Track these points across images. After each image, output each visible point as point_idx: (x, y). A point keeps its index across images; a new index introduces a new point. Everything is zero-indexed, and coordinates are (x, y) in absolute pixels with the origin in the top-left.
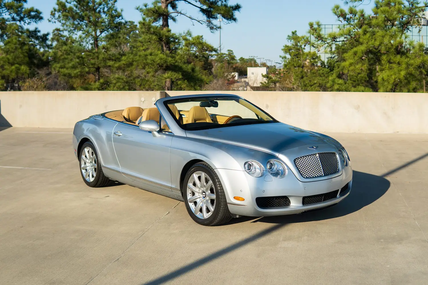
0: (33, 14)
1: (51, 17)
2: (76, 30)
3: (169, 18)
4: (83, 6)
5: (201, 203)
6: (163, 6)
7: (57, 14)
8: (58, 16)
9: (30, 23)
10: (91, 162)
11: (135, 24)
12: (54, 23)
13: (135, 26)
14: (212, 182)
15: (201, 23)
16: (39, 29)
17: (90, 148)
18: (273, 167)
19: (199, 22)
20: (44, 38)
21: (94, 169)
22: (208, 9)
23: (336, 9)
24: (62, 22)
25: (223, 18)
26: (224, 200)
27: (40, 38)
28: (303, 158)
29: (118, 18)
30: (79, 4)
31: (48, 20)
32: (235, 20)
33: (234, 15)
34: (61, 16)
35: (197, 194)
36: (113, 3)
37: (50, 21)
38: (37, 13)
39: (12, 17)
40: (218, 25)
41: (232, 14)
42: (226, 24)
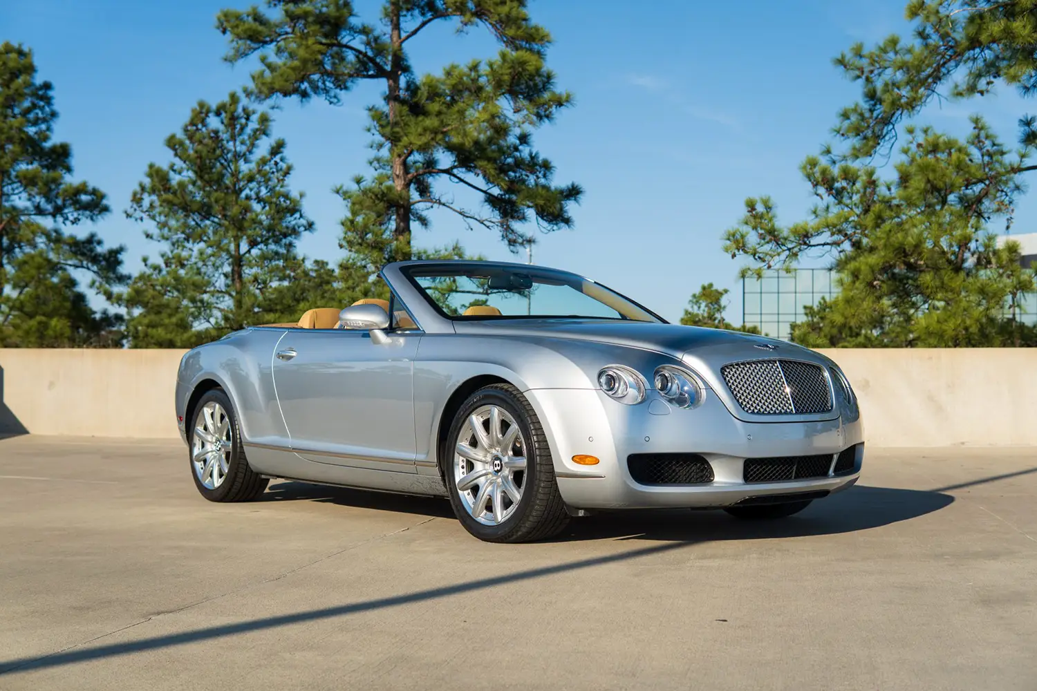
0: (84, 198)
1: (132, 207)
2: (191, 241)
3: (412, 217)
4: (209, 183)
5: (490, 488)
6: (398, 185)
7: (147, 200)
8: (148, 205)
9: (79, 220)
10: (218, 440)
11: (330, 267)
12: (139, 221)
13: (330, 273)
14: (517, 427)
15: (488, 227)
16: (100, 236)
17: (217, 406)
18: (670, 384)
19: (482, 223)
20: (112, 259)
21: (224, 456)
22: (505, 195)
23: (809, 167)
24: (158, 219)
25: (539, 219)
26: (548, 467)
27: (101, 258)
28: (742, 366)
29: (291, 216)
30: (201, 178)
31: (126, 212)
32: (567, 221)
33: (566, 212)
34: (157, 203)
35: (479, 467)
36: (281, 178)
37: (131, 217)
38: (95, 197)
39: (36, 204)
40: (529, 235)
41: (561, 209)
42: (546, 231)
